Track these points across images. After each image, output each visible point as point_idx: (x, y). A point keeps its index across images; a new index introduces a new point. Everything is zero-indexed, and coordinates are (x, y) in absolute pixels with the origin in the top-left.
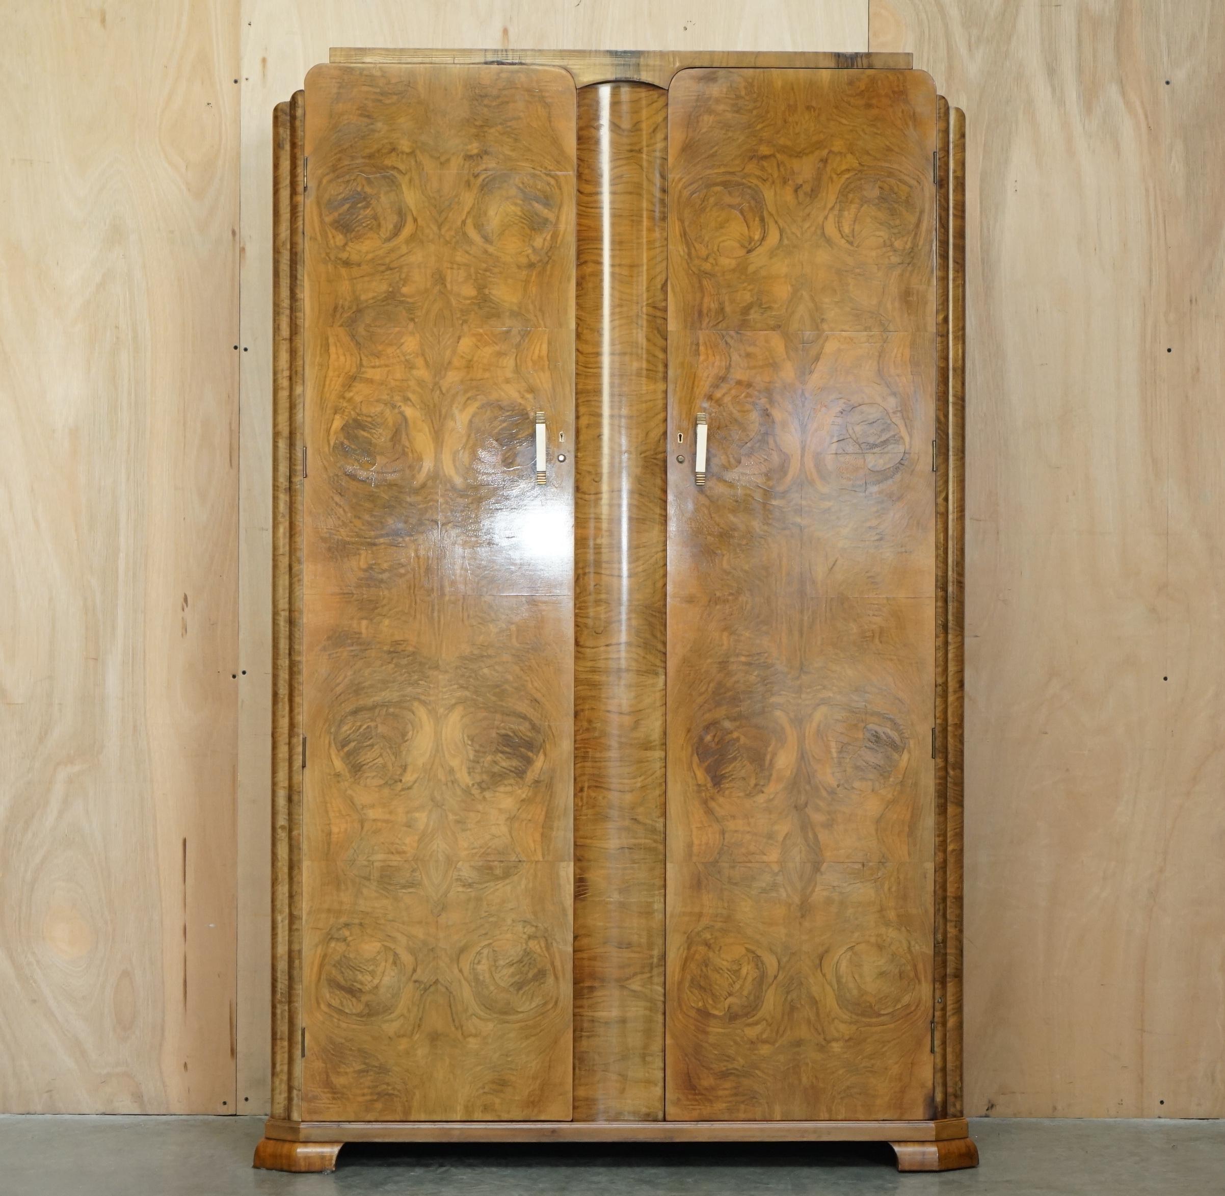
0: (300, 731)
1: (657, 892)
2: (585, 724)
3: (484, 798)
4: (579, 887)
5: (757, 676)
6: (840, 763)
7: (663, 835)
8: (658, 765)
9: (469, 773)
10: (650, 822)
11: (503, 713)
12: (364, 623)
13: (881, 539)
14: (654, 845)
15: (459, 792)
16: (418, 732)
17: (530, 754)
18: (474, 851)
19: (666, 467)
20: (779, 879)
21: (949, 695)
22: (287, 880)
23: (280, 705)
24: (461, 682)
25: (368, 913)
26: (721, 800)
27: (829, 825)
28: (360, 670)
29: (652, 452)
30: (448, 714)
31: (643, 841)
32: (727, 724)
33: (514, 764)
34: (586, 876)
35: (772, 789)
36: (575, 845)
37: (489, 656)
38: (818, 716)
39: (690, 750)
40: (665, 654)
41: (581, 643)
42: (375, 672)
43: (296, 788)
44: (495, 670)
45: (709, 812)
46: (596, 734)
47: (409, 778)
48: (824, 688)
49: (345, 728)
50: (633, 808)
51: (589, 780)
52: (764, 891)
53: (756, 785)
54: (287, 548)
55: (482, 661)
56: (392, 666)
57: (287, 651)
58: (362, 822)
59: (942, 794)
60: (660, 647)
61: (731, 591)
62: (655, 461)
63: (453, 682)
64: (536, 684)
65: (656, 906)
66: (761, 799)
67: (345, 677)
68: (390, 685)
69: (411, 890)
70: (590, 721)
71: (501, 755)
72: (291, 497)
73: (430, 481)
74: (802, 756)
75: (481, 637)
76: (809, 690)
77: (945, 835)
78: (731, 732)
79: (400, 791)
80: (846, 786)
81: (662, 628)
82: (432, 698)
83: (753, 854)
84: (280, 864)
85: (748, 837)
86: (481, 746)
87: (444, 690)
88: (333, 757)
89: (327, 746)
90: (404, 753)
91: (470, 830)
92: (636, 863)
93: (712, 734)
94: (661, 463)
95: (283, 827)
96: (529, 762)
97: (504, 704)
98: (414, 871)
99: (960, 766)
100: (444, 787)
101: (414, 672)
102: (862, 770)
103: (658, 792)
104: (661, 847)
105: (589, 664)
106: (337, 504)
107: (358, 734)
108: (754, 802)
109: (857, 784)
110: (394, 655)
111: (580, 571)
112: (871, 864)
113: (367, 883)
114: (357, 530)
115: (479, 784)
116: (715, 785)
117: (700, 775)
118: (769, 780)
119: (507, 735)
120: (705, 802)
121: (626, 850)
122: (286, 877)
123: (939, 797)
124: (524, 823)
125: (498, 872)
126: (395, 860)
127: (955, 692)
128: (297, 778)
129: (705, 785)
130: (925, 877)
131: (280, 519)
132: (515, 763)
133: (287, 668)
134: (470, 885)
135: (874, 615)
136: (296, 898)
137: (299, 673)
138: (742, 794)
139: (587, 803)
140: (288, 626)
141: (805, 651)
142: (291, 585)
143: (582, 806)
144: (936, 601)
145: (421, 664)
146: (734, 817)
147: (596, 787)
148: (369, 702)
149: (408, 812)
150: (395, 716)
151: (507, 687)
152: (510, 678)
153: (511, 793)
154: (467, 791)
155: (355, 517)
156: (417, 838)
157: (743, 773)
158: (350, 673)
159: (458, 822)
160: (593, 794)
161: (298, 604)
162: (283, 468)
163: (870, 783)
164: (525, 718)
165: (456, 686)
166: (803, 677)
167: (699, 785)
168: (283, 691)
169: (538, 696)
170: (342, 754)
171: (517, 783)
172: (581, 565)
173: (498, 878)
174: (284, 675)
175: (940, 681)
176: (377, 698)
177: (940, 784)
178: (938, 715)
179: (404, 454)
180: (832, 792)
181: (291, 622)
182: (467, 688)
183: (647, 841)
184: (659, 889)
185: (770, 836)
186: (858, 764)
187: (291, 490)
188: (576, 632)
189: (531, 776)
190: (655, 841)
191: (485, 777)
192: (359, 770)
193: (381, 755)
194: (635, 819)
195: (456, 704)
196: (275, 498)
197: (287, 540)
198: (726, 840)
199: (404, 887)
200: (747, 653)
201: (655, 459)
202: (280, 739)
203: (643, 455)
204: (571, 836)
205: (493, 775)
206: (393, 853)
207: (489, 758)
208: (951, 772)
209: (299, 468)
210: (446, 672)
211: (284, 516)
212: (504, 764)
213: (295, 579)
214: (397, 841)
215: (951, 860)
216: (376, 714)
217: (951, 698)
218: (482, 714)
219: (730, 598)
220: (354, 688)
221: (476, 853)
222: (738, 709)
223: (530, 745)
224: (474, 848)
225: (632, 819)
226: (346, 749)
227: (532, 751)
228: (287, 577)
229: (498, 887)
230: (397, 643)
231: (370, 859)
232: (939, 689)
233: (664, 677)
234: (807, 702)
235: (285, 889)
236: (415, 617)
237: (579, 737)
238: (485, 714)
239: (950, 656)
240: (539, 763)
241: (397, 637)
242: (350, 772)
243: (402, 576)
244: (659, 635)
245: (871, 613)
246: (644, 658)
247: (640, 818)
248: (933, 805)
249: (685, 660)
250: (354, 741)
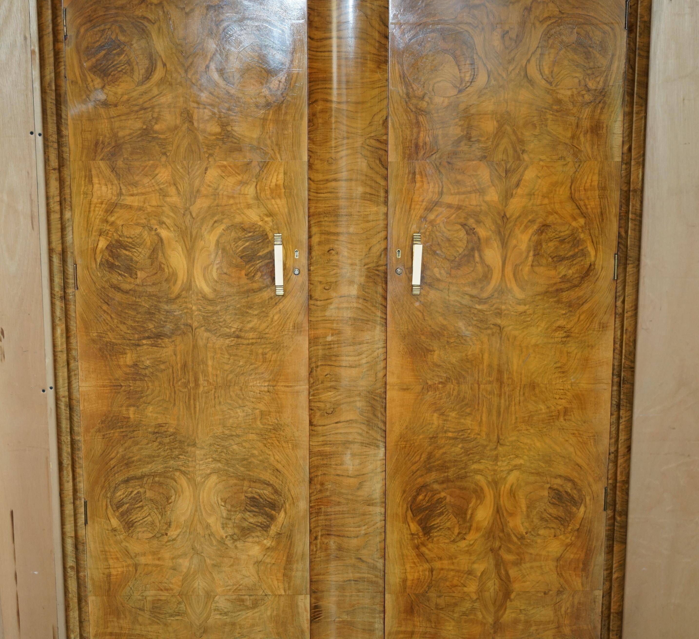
0: (82, 495)
1: (377, 615)
2: (319, 487)
3: (236, 547)
4: (315, 612)
5: (461, 448)
6: (528, 516)
7: (382, 573)
8: (379, 518)
9: (223, 528)
10: (372, 561)
11: (250, 481)
12: (132, 409)
13: (568, 336)
14: (374, 579)
15: (215, 543)
16: (179, 496)
17: (273, 512)
18: (228, 588)
19: (386, 278)
20: (477, 605)
21: (619, 458)
22: (77, 608)
23: (65, 472)
24: (214, 456)
25: (143, 636)
26: (430, 546)
27: (517, 563)
28: (130, 447)
29: (374, 265)
30: (204, 482)
31: (366, 575)
32: (436, 486)
33: (260, 521)
34: (320, 603)
35: (472, 537)
36: (311, 581)
37: (238, 436)
38: (512, 478)
39: (405, 506)
40: (385, 431)
41: (315, 423)
42: (142, 449)
43: (80, 539)
44: (242, 446)
45: (421, 555)
46: (328, 494)
47: (173, 533)
48: (517, 456)
49: (119, 493)
50: (358, 550)
51: (322, 530)
52: (464, 614)
53: (459, 533)
54: (65, 346)
55: (232, 439)
56: (156, 444)
57: (68, 430)
58: (136, 566)
59: (611, 538)
60: (381, 425)
61: (441, 380)
62: (377, 272)
63: (208, 457)
64: (277, 457)
65: (376, 626)
66: (463, 544)
67: (118, 453)
68: (155, 459)
69: (177, 618)
70: (322, 484)
71: (248, 513)
72: (66, 304)
73: (184, 292)
74: (498, 510)
75: (231, 421)
76: (504, 459)
77: (611, 568)
78: (440, 493)
79: (167, 542)
80: (533, 533)
81: (383, 410)
82: (191, 469)
83: (456, 586)
84: (70, 595)
85: (452, 573)
86: (232, 506)
87: (201, 462)
88: (110, 516)
89: (104, 508)
90: (169, 512)
91: (225, 572)
92: (360, 592)
93: (423, 494)
94: (382, 275)
95: (72, 568)
96: (272, 518)
97: (251, 474)
98: (179, 603)
99: (625, 513)
100: (202, 540)
101: (175, 448)
102: (547, 521)
103: (378, 539)
104: (381, 582)
105: (321, 439)
106: (105, 311)
107: (130, 498)
108: (458, 547)
109: (542, 532)
110: (157, 435)
111: (313, 365)
112: (551, 592)
113: (141, 613)
114: (122, 333)
115: (232, 536)
116: (425, 534)
117: (414, 527)
118: (470, 529)
119: (254, 498)
120: (417, 547)
121: (353, 582)
122: (76, 605)
123: (608, 540)
124: (269, 566)
125: (248, 603)
126: (164, 595)
127: (624, 455)
128: (82, 532)
129: (418, 534)
130: (595, 602)
131: (57, 321)
132: (261, 519)
133: (69, 443)
134: (226, 614)
135: (560, 398)
136: (85, 624)
137: (79, 450)
138: (447, 541)
139: (321, 548)
140: (68, 409)
141: (501, 428)
142: (69, 377)
143: (316, 551)
144: (612, 386)
145: (180, 442)
146: (440, 559)
147: (328, 534)
148: (139, 473)
149: (173, 558)
150: (160, 484)
151: (253, 459)
152: (256, 452)
153: (258, 543)
154: (222, 542)
155: (121, 322)
156: (181, 578)
157: (448, 524)
158: (121, 450)
159: (214, 565)
160: (326, 541)
161: (75, 395)
162: (58, 280)
163: (553, 531)
164: (269, 484)
165: (211, 459)
166: (500, 448)
167: (412, 534)
168: (67, 461)
169: (279, 466)
170: (117, 514)
171: (263, 535)
172: (313, 360)
173: (248, 608)
174: (67, 449)
175: (612, 450)
176: (146, 470)
177: (609, 530)
178: (610, 476)
179: (161, 269)
180: (522, 538)
181: (71, 407)
182: (219, 461)
183: (369, 575)
184: (380, 613)
185: (470, 573)
186: (543, 516)
187: (64, 298)
188: (310, 415)
189: (273, 530)
190: (376, 576)
191: (236, 531)
192: (132, 527)
193: (149, 514)
194: (360, 559)
195: (211, 474)
196: (53, 304)
197: (64, 340)
198: (434, 577)
199: (171, 616)
200: (454, 430)
201: (378, 270)
202: (65, 499)
203: (366, 267)
204: (307, 575)
205: (243, 529)
206: (162, 590)
207: (239, 516)
208: (618, 518)
209: (71, 281)
210: (202, 448)
211: (60, 320)
212: (251, 520)
213: (73, 373)
214: (165, 580)
215: (615, 585)
216: (145, 482)
217: (621, 461)
218: (233, 481)
219: (440, 386)
220: (126, 462)
221: (230, 590)
222: (446, 474)
223: (273, 506)
224: (227, 586)
225: (358, 558)
226: (121, 510)
227: (275, 510)
228: (66, 370)
229: (248, 615)
230: (160, 426)
231: (144, 594)
232: (612, 455)
233: (383, 449)
234: (502, 469)
235: (76, 614)
236: (175, 404)
237: (313, 498)
238: (235, 481)
239: (621, 427)
240: (281, 517)
241: (160, 421)
242: (124, 528)
243: (162, 371)
244: (379, 415)
245: (557, 397)
246: (367, 432)
247: (364, 558)
248: (603, 548)
249: (402, 436)
250: (126, 503)
